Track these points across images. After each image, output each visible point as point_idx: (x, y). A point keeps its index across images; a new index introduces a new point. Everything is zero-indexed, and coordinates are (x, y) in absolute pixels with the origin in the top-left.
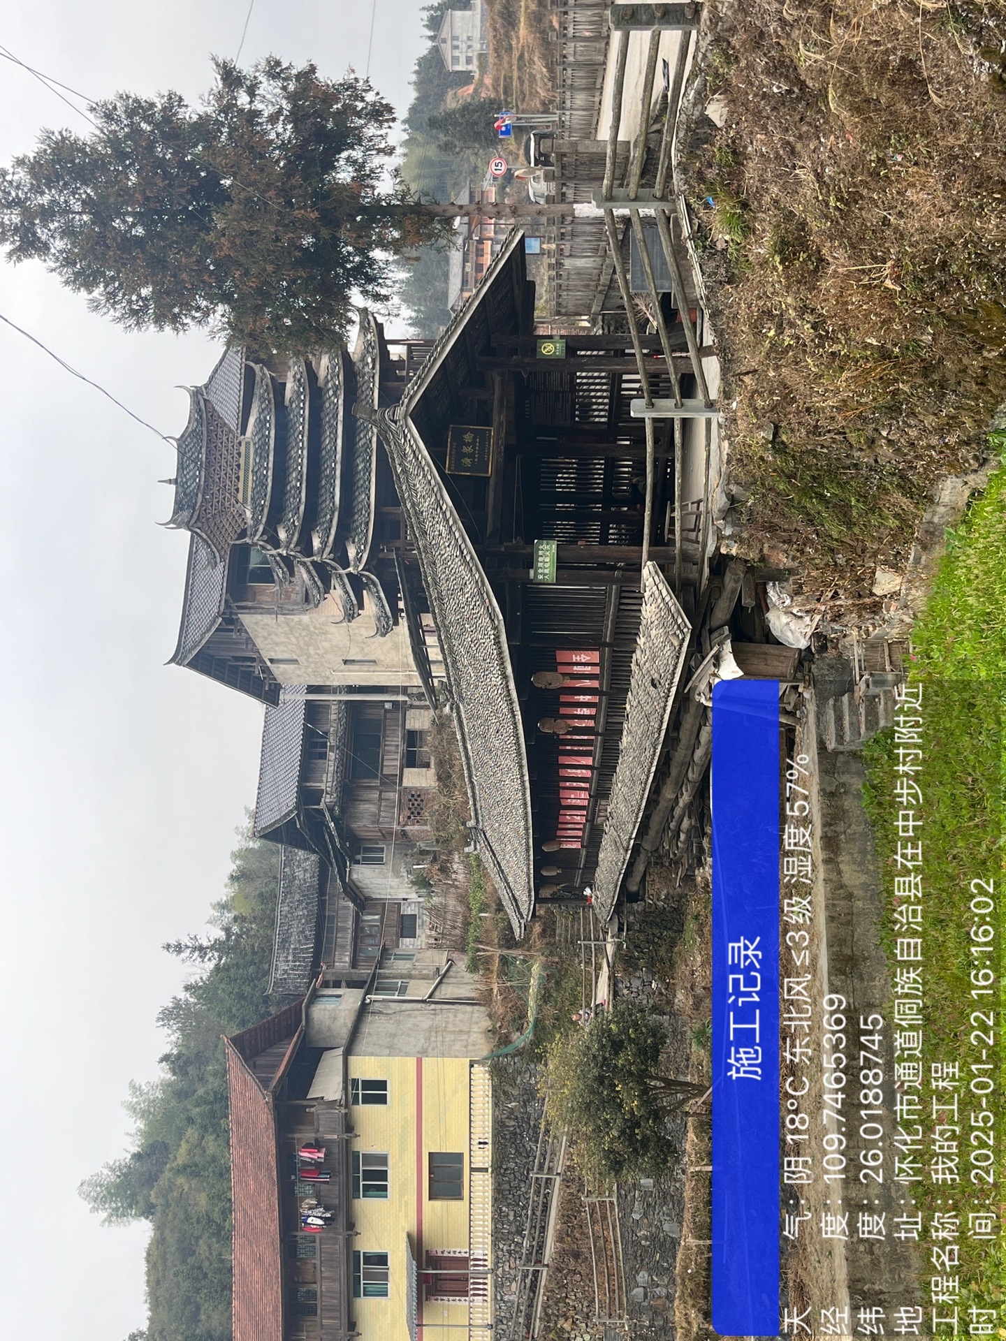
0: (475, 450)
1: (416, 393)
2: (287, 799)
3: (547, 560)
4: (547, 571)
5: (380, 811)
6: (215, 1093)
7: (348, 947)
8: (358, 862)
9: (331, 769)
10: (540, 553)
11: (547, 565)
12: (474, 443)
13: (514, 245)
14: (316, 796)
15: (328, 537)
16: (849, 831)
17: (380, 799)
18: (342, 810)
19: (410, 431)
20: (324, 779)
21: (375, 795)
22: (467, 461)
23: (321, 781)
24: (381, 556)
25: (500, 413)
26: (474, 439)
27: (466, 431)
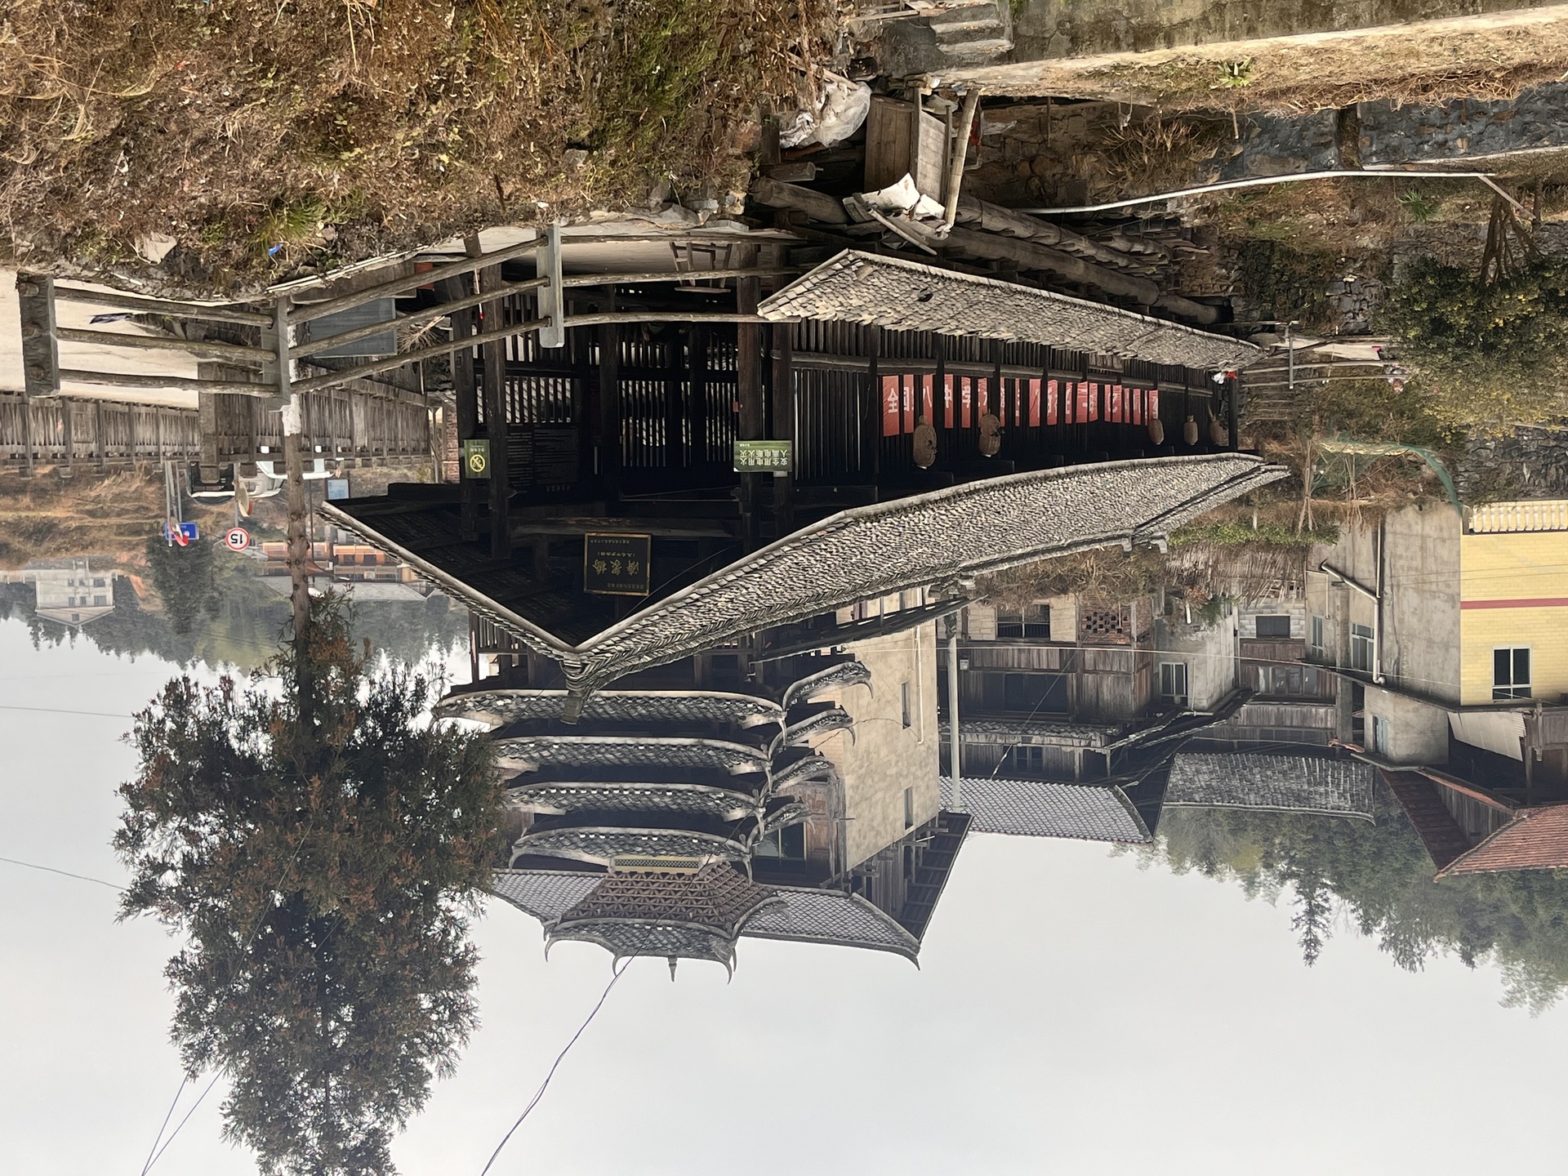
0: (616, 557)
1: (544, 639)
2: (1100, 800)
3: (760, 453)
4: (776, 453)
5: (1111, 672)
6: (1515, 889)
7: (1305, 709)
8: (1185, 700)
9: (1054, 740)
10: (752, 463)
11: (768, 454)
12: (607, 559)
13: (343, 514)
14: (1092, 759)
15: (739, 752)
16: (1125, 13)
17: (1095, 672)
18: (1112, 723)
19: (595, 646)
20: (1069, 749)
21: (1089, 679)
22: (632, 567)
23: (1072, 753)
24: (760, 680)
25: (566, 525)
26: (601, 558)
27: (592, 570)
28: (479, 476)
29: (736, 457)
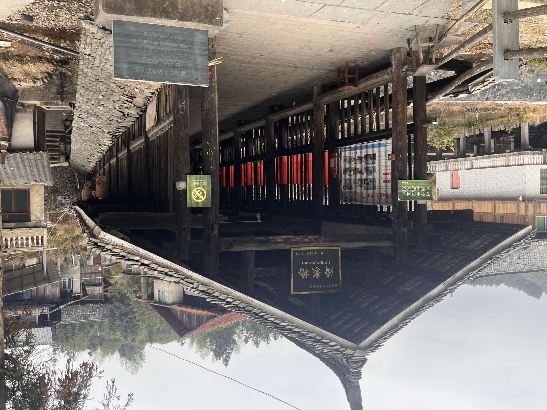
0: (316, 265)
3: (414, 188)
4: (423, 189)
8: (72, 291)
10: (409, 195)
11: (419, 188)
12: (309, 267)
14: (42, 316)
20: (34, 315)
22: (328, 272)
25: (276, 243)
26: (304, 267)
27: (298, 277)
28: (200, 206)
29: (399, 191)
